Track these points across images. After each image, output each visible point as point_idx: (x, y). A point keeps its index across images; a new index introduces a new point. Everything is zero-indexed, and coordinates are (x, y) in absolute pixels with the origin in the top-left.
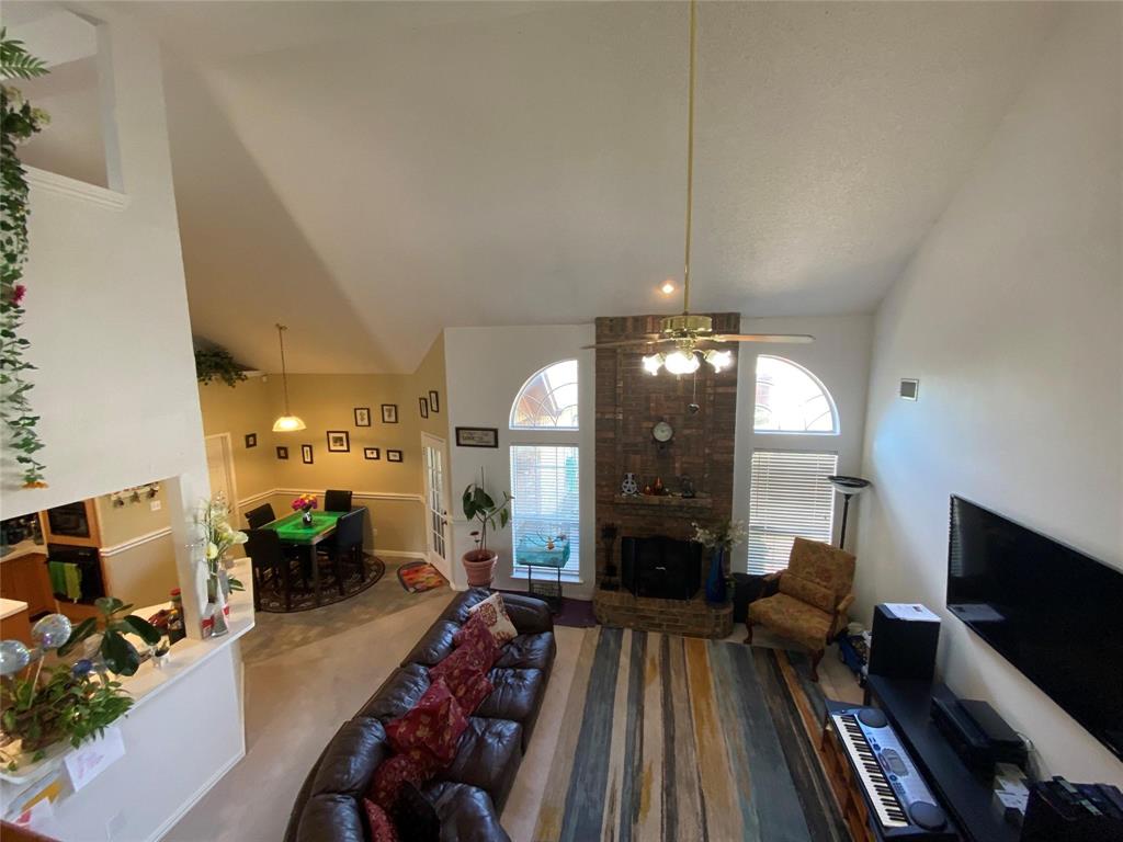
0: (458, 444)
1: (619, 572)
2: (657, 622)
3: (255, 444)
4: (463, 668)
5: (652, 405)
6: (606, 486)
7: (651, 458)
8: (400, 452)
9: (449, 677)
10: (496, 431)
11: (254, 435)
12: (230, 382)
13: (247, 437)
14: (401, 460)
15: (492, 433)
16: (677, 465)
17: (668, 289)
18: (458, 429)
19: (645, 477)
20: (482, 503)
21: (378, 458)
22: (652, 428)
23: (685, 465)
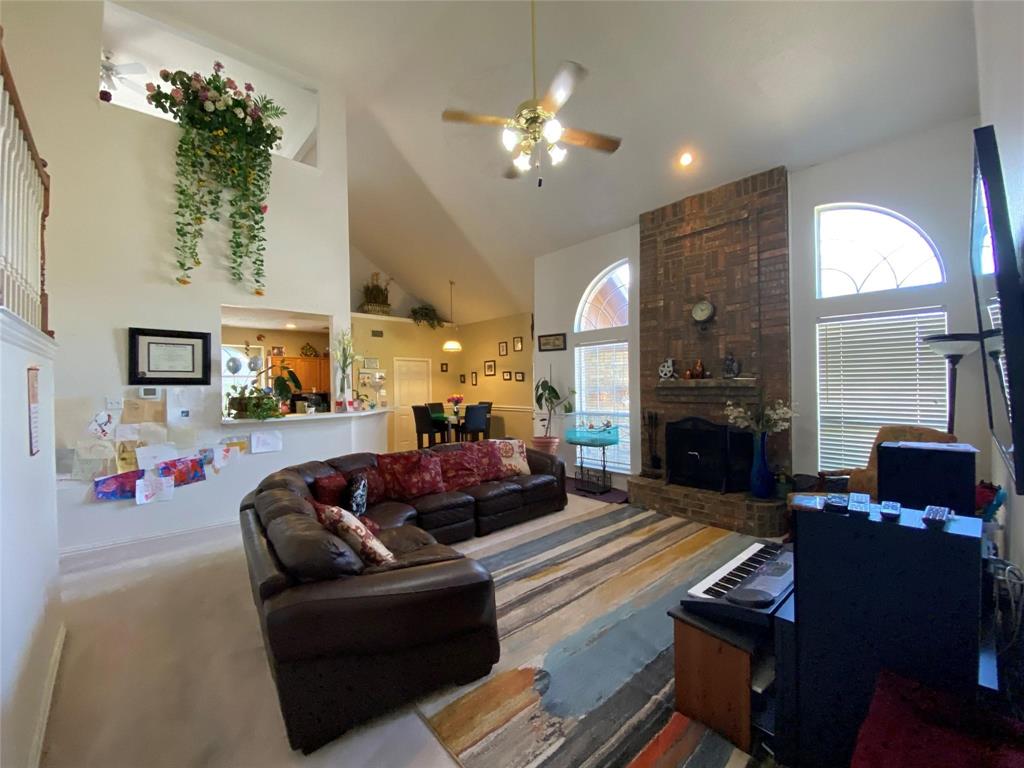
0: (540, 350)
1: (663, 464)
2: (681, 506)
3: (446, 371)
4: (458, 460)
5: (693, 286)
6: (650, 376)
7: (692, 342)
8: (522, 373)
9: (445, 461)
10: (564, 335)
11: (446, 365)
12: (432, 326)
13: (442, 365)
14: (523, 380)
15: (561, 337)
16: (720, 346)
17: (686, 160)
18: (540, 337)
19: (687, 363)
20: (552, 395)
21: (510, 379)
22: (691, 311)
23: (730, 345)
